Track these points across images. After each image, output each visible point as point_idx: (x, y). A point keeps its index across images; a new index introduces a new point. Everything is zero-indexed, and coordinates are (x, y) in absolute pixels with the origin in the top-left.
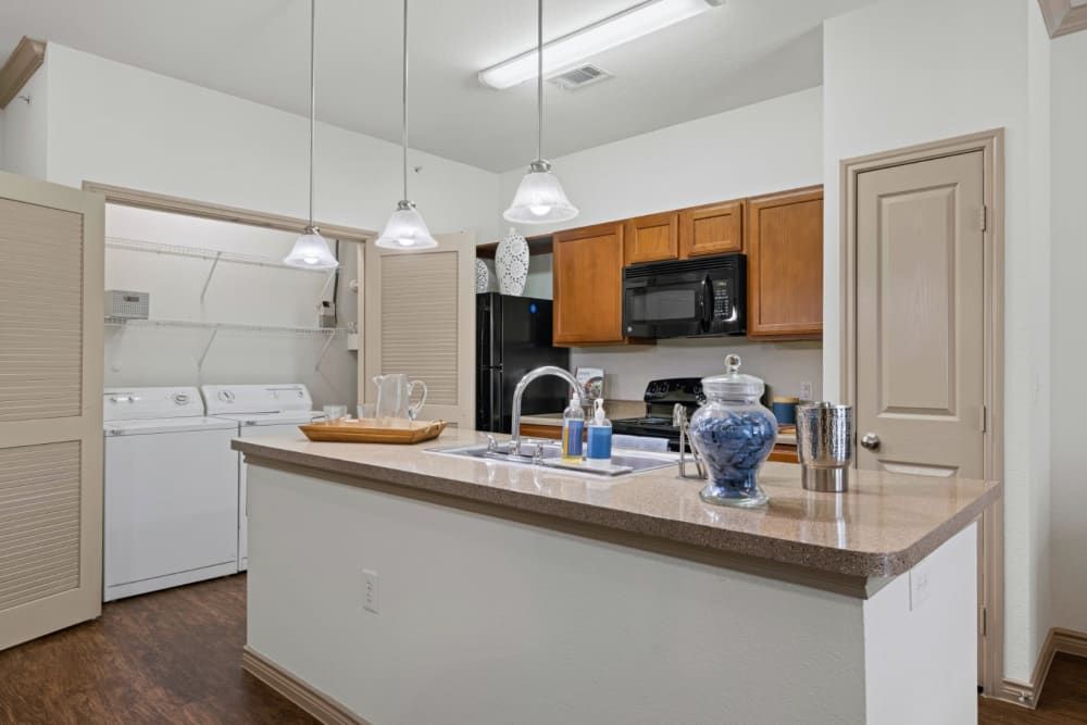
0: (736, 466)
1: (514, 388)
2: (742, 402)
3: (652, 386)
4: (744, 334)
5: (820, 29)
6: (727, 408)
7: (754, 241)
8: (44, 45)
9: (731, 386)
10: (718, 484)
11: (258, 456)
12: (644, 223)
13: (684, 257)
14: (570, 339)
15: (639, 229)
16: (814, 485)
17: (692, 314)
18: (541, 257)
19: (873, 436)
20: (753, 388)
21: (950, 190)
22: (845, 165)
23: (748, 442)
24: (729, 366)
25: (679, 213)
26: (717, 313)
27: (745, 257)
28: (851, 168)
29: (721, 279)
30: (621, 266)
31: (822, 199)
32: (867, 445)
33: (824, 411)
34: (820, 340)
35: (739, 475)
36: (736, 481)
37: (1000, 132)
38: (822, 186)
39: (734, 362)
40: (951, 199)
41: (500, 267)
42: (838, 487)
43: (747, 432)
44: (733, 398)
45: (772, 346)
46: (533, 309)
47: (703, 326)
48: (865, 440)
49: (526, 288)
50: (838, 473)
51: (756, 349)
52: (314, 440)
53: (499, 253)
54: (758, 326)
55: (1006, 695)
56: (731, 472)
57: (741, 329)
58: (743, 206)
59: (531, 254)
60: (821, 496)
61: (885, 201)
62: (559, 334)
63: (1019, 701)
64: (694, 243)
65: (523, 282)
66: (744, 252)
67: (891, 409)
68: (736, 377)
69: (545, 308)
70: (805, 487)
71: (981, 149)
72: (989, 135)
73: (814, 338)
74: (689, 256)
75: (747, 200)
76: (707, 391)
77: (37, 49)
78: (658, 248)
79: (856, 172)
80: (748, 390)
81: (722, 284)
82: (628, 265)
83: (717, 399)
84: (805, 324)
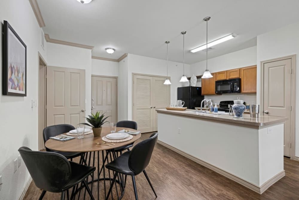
0: (239, 113)
1: (201, 102)
2: (240, 104)
3: (221, 102)
4: (240, 93)
5: (256, 37)
6: (238, 105)
7: (242, 76)
8: (127, 54)
9: (238, 101)
10: (236, 115)
11: (159, 112)
12: (219, 73)
13: (228, 79)
14: (204, 94)
15: (219, 74)
16: (252, 117)
17: (230, 89)
18: (198, 79)
19: (267, 111)
20: (242, 102)
21: (283, 66)
22: (261, 62)
23: (241, 109)
24: (238, 99)
25: (227, 71)
26: (235, 89)
27: (240, 79)
28: (263, 63)
29: (235, 83)
30: (215, 81)
31: (256, 68)
32: (266, 113)
33: (254, 105)
34: (256, 94)
35: (239, 114)
36: (239, 115)
37: (295, 55)
38: (256, 65)
39: (239, 98)
40: (284, 68)
41: (191, 82)
42: (257, 117)
43: (241, 108)
44: (238, 103)
45: (246, 95)
46: (198, 89)
47: (232, 91)
48: (265, 112)
49: (196, 85)
50: (257, 115)
51: (243, 95)
52: (167, 110)
53: (191, 79)
54: (243, 91)
55: (295, 159)
56: (238, 114)
57: (240, 92)
58: (240, 70)
59: (197, 79)
60: (254, 118)
61: (270, 68)
62: (203, 93)
63: (298, 160)
64: (230, 76)
65: (196, 84)
66: (240, 78)
67: (271, 106)
68: (239, 100)
69: (200, 88)
70: (251, 117)
71: (291, 58)
72: (293, 56)
73: (255, 93)
74: (229, 79)
75: (241, 68)
76: (234, 102)
77: (127, 55)
78: (223, 77)
79: (264, 64)
80: (241, 102)
81: (236, 84)
82: (216, 81)
83: (236, 103)
84: (253, 91)
